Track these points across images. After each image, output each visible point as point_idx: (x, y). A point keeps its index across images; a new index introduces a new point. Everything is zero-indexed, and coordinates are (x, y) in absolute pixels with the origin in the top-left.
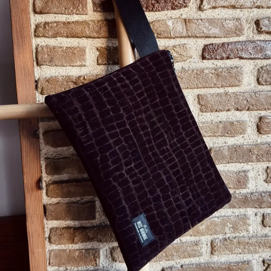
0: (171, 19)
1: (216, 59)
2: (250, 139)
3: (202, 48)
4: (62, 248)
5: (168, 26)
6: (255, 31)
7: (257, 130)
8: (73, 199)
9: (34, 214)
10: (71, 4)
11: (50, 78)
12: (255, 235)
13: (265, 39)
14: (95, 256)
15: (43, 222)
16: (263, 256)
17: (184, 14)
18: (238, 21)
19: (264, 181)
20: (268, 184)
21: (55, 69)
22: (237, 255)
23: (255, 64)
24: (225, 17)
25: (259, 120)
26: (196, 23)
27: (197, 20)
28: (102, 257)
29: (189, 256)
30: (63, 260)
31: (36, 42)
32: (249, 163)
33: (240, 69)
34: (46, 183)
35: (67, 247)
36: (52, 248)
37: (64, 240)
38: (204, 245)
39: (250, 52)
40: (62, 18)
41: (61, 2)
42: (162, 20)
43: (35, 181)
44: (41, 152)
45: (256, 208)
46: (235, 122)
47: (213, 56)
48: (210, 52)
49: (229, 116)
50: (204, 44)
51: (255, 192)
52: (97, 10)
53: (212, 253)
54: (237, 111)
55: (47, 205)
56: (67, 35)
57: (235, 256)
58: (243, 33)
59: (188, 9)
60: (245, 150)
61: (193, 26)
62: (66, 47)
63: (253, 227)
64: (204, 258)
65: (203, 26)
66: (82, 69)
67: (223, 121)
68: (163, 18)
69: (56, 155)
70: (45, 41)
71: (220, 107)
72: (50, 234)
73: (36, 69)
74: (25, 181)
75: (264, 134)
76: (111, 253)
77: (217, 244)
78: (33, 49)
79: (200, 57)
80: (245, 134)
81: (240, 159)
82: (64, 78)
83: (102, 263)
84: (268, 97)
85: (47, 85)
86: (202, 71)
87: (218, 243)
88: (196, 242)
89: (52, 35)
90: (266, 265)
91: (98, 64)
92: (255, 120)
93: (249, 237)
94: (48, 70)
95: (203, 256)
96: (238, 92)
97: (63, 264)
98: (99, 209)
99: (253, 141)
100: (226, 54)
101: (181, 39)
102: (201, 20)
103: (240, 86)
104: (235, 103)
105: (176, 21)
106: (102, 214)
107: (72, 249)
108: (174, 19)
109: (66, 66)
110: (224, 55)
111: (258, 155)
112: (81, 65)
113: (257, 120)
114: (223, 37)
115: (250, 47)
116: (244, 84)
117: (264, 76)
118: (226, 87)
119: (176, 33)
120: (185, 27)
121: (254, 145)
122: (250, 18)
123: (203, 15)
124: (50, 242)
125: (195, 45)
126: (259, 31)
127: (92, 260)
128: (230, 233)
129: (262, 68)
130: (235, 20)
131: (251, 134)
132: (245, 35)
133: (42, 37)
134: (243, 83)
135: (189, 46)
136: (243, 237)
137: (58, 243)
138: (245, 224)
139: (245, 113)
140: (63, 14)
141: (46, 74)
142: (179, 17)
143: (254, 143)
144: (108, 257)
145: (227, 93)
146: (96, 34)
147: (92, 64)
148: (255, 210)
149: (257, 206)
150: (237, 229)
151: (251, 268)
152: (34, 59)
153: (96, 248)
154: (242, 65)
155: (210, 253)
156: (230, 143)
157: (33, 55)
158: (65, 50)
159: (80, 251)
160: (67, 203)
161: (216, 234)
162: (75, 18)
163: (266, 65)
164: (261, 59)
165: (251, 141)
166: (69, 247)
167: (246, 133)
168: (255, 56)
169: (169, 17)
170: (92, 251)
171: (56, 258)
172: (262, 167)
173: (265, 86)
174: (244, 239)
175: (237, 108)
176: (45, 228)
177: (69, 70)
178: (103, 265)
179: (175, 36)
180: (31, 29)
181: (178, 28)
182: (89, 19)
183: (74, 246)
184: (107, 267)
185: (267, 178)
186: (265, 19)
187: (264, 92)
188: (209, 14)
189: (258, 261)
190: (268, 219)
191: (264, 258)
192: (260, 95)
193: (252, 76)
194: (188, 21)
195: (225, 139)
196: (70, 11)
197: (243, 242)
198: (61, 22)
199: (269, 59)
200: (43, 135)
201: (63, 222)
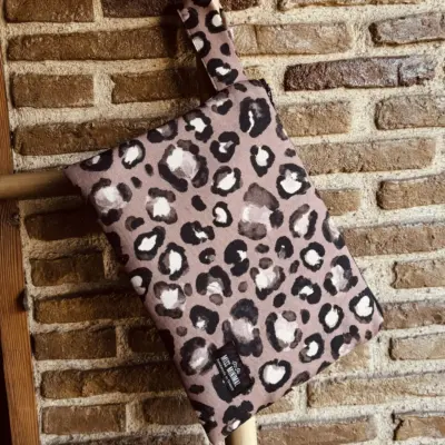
0: (231, 26)
1: (308, 89)
2: (365, 218)
3: (285, 71)
4: (64, 403)
6: (370, 42)
7: (376, 203)
8: (79, 325)
9: (16, 350)
10: (66, 4)
11: (34, 128)
12: (377, 374)
13: (387, 54)
14: (117, 416)
15: (30, 363)
16: (393, 407)
17: (254, 18)
18: (342, 28)
19: (391, 285)
20: (396, 290)
21: (44, 113)
22: (349, 407)
23: (371, 95)
24: (319, 20)
25: (379, 187)
26: (273, 32)
27: (275, 26)
28: (129, 417)
29: (271, 411)
30: (65, 423)
31: (8, 68)
32: (366, 257)
33: (347, 105)
34: (33, 299)
35: (71, 402)
36: (46, 404)
37: (65, 392)
38: (296, 393)
39: (362, 77)
40: (53, 28)
43: (15, 296)
44: (23, 249)
46: (340, 192)
47: (302, 85)
48: (298, 79)
49: (331, 181)
50: (287, 65)
52: (109, 14)
53: (308, 405)
54: (343, 172)
55: (36, 335)
56: (61, 57)
57: (347, 408)
58: (351, 46)
59: (260, 9)
60: (358, 237)
61: (269, 37)
62: (60, 76)
63: (374, 361)
64: (296, 413)
65: (285, 36)
66: (88, 111)
67: (321, 190)
69: (49, 253)
70: (25, 68)
71: (316, 168)
72: (42, 382)
73: (11, 114)
75: (388, 209)
76: (145, 411)
77: (316, 390)
78: (5, 81)
79: (281, 87)
80: (357, 210)
82: (57, 127)
83: (129, 427)
84: (393, 149)
85: (31, 139)
86: (285, 109)
87: (318, 388)
89: (36, 57)
90: (397, 422)
91: (114, 102)
92: (372, 187)
93: (368, 376)
94: (31, 114)
95: (295, 410)
96: (344, 143)
97: (67, 430)
98: (122, 339)
99: (370, 220)
100: (324, 81)
101: (249, 57)
102: (281, 26)
103: (347, 132)
104: (340, 160)
105: (240, 29)
106: (126, 346)
107: (80, 405)
108: (236, 26)
109: (62, 107)
110: (320, 83)
111: (379, 244)
112: (85, 104)
114: (318, 53)
115: (363, 69)
116: (354, 130)
117: (387, 115)
118: (325, 134)
119: (240, 49)
120: (254, 38)
122: (361, 21)
123: (284, 18)
124: (43, 394)
125: (273, 68)
126: (376, 43)
127: (113, 422)
128: (337, 372)
129: (382, 102)
130: (337, 25)
131: (367, 210)
132: (354, 48)
133: (19, 60)
134: (352, 127)
135: (263, 70)
136: (359, 377)
137: (56, 397)
138: (361, 355)
139: (357, 175)
140: (53, 22)
141: (28, 121)
142: (246, 22)
143: (372, 225)
144: (139, 416)
145: (327, 144)
146: (110, 54)
147: (105, 103)
150: (348, 365)
151: (372, 428)
152: (8, 97)
153: (119, 402)
154: (350, 99)
155: (306, 404)
157: (5, 90)
158: (59, 80)
159: (93, 407)
160: (69, 332)
162: (74, 27)
163: (389, 96)
164: (381, 87)
165: (367, 220)
166: (74, 402)
167: (359, 208)
168: (370, 83)
170: (113, 407)
171: (54, 420)
172: (387, 263)
173: (387, 131)
174: (360, 380)
175: (344, 168)
176: (34, 373)
177: (67, 113)
178: (131, 429)
179: (240, 54)
181: (244, 41)
182: (98, 28)
183: (82, 400)
184: (137, 432)
185: (395, 281)
186: (384, 21)
187: (386, 141)
188: (294, 17)
189: (385, 415)
190: (398, 347)
191: (393, 411)
192: (379, 146)
193: (367, 115)
194: (260, 28)
196: (64, 16)
197: (358, 385)
198: (50, 35)
199: (394, 86)
200: (25, 221)
201: (63, 362)
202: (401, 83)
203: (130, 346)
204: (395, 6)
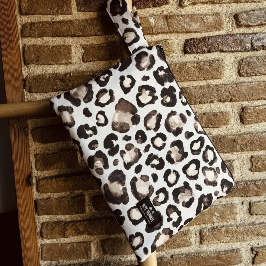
0: (153, 16)
1: (198, 53)
2: (234, 130)
3: (184, 42)
4: (54, 242)
5: (149, 23)
6: (234, 25)
7: (240, 120)
8: (63, 194)
9: (26, 210)
10: (55, 4)
11: (37, 76)
12: (242, 224)
13: (244, 32)
14: (86, 249)
15: (34, 217)
16: (252, 244)
17: (166, 11)
18: (217, 16)
19: (249, 170)
20: (253, 173)
21: (42, 68)
22: (225, 244)
23: (236, 56)
24: (204, 12)
25: (241, 110)
26: (177, 19)
27: (178, 16)
28: (93, 250)
29: (178, 246)
30: (55, 254)
31: (22, 42)
32: (234, 153)
33: (221, 62)
34: (36, 179)
35: (58, 240)
36: (44, 242)
37: (55, 235)
38: (193, 235)
39: (230, 46)
40: (48, 18)
41: (46, 3)
42: (144, 17)
43: (25, 177)
44: (30, 149)
45: (242, 196)
46: (218, 114)
47: (194, 50)
48: (192, 47)
49: (213, 107)
50: (185, 38)
51: (241, 181)
52: (81, 10)
53: (201, 243)
54: (220, 102)
55: (38, 200)
56: (52, 35)
57: (224, 245)
58: (223, 27)
59: (169, 6)
60: (229, 141)
61: (174, 22)
62: (52, 46)
63: (240, 216)
64: (193, 247)
65: (184, 22)
66: (68, 67)
67: (207, 113)
68: (145, 15)
69: (45, 151)
70: (32, 41)
71: (203, 99)
72: (41, 229)
73: (23, 69)
74: (16, 178)
75: (247, 124)
76: (102, 246)
77: (205, 234)
78: (20, 49)
79: (182, 52)
80: (228, 125)
81: (225, 149)
82: (50, 76)
83: (93, 256)
84: (249, 88)
85: (35, 83)
86: (184, 65)
87: (206, 232)
88: (185, 232)
89: (38, 35)
90: (255, 253)
91: (84, 61)
92: (237, 111)
93: (237, 225)
94: (35, 68)
95: (193, 246)
96: (220, 85)
97: (56, 258)
98: (89, 203)
99: (236, 131)
100: (208, 48)
101: (163, 34)
102: (182, 16)
103: (222, 78)
104: (218, 94)
105: (157, 18)
106: (91, 207)
107: (64, 243)
108: (155, 16)
109: (53, 64)
110: (205, 49)
111: (242, 145)
112: (67, 62)
113: (240, 111)
114: (204, 31)
115: (230, 41)
116: (226, 77)
117: (245, 68)
118: (208, 79)
119: (158, 30)
120: (166, 23)
121: (238, 135)
122: (229, 13)
123: (184, 11)
124: (42, 236)
125: (177, 40)
126: (238, 25)
127: (84, 253)
128: (218, 222)
129: (242, 60)
130: (214, 15)
131: (234, 125)
132: (225, 29)
133: (29, 37)
134: (225, 75)
135: (171, 42)
136: (231, 226)
137: (50, 238)
138: (232, 212)
139: (228, 104)
140: (48, 15)
141: (33, 73)
142: (161, 14)
143: (238, 133)
144: (99, 249)
145: (210, 85)
146: (81, 33)
147: (78, 62)
148: (241, 199)
149: (244, 195)
150: (225, 218)
151: (240, 256)
152: (22, 58)
153: (87, 241)
154: (223, 58)
155: (199, 242)
156: (214, 134)
157: (20, 55)
158: (51, 48)
159: (72, 244)
160: (57, 198)
161: (204, 224)
162: (60, 18)
163: (246, 57)
164: (241, 51)
165: (234, 131)
166: (61, 241)
167: (230, 123)
168: (235, 49)
169: (151, 14)
170: (84, 244)
171: (48, 252)
172: (247, 156)
173: (246, 77)
174: (232, 227)
175: (220, 99)
176: (36, 223)
177: (56, 68)
178: (94, 257)
179: (157, 32)
180: (18, 30)
181: (160, 25)
182: (74, 18)
183: (65, 239)
184: (98, 259)
185: (252, 167)
186: (243, 13)
187: (245, 83)
188: (189, 11)
189: (247, 249)
190: (254, 207)
191: (252, 246)
192: (241, 86)
193: (233, 68)
194: (169, 17)
195: (210, 130)
196: (55, 11)
197: (231, 230)
198: (46, 22)
199: (249, 51)
200: (32, 132)
201: (54, 216)
202: (253, 49)
203: (94, 207)
204: (249, 4)
